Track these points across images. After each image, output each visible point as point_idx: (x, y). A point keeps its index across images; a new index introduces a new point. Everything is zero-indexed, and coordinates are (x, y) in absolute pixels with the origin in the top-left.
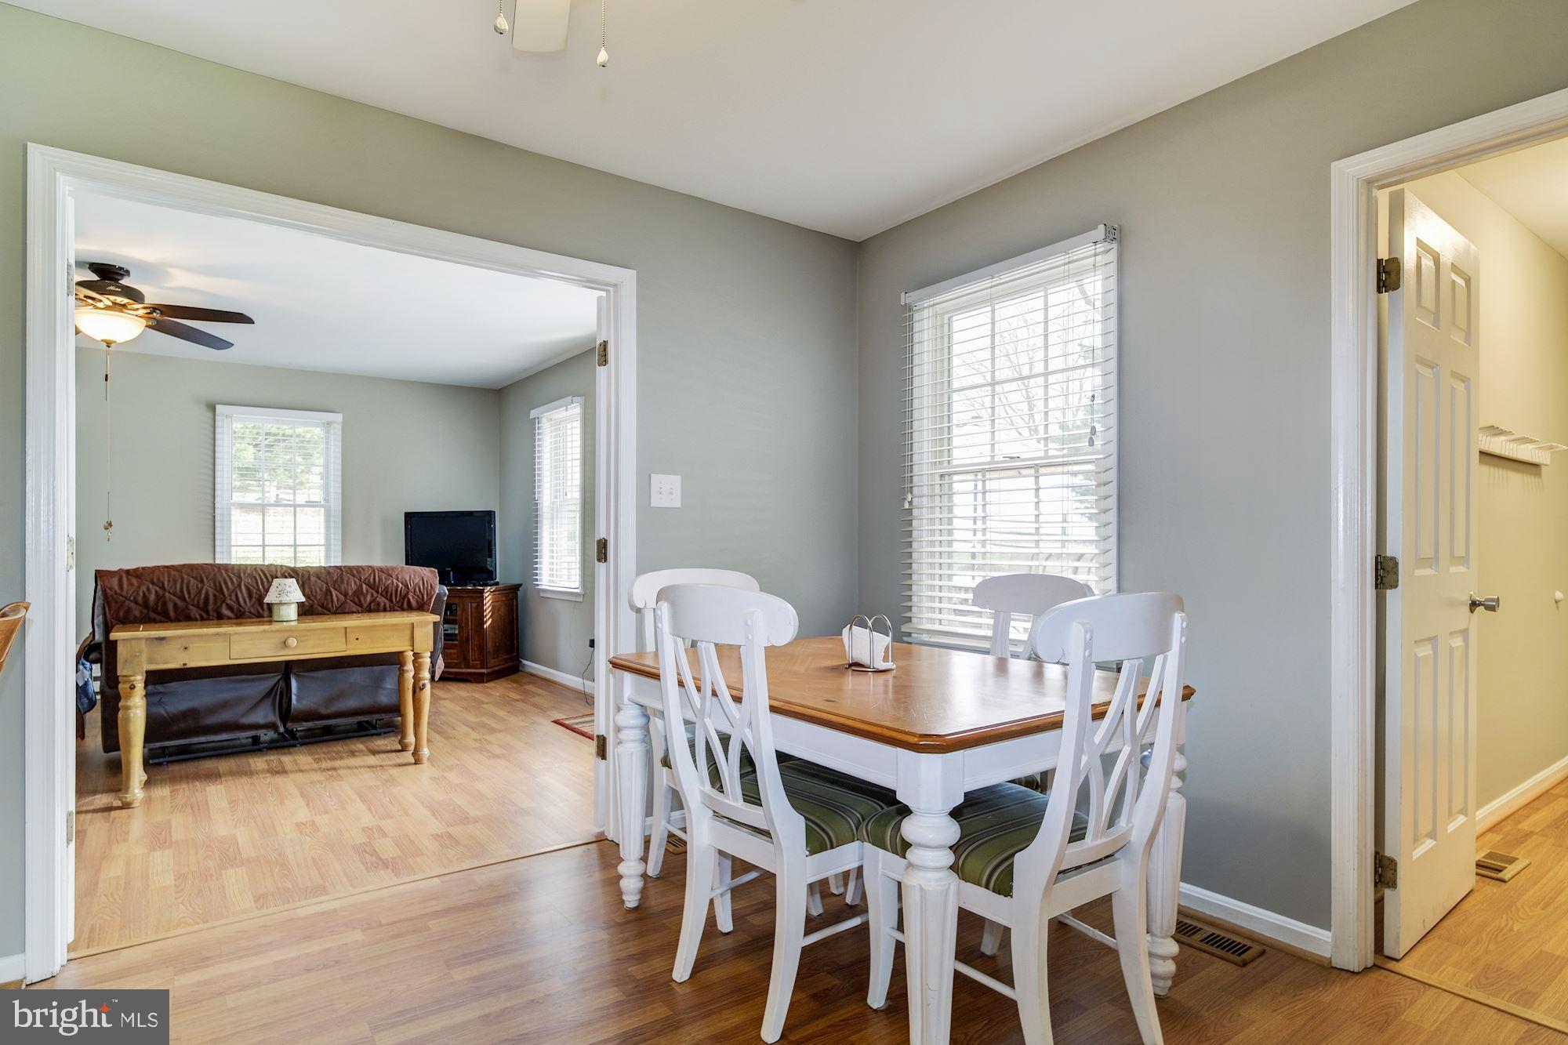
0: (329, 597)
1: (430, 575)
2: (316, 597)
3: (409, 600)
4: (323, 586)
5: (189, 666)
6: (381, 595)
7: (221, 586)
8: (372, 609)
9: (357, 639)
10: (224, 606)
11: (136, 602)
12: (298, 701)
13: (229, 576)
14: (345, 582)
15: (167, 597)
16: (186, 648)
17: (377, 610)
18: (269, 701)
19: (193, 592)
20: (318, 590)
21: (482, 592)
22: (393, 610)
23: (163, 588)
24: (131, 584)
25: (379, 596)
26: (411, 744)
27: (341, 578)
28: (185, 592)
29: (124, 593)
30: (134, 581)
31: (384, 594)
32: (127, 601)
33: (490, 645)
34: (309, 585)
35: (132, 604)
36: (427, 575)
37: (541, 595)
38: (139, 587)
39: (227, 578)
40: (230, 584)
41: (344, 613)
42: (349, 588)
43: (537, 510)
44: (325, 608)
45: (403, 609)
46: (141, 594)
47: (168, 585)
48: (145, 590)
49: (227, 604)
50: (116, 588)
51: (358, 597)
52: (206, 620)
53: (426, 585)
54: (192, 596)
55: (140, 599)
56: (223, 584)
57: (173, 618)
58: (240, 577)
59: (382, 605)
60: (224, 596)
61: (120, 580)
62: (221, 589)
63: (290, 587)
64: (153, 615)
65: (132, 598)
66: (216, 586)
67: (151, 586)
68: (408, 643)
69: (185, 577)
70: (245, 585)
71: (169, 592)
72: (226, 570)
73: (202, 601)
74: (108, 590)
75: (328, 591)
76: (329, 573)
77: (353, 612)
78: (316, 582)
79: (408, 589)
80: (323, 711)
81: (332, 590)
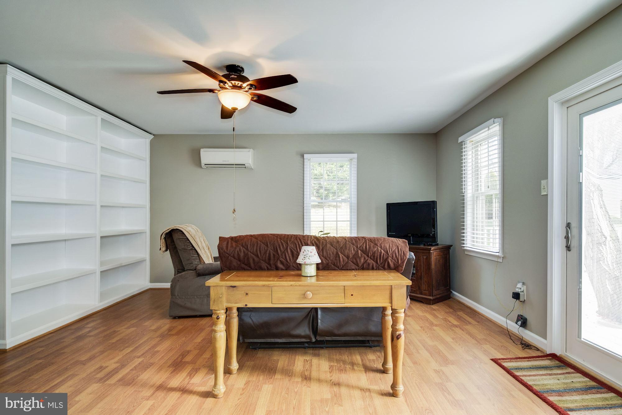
0: (338, 258)
1: (403, 245)
2: (330, 258)
3: (388, 263)
4: (334, 251)
5: (248, 306)
6: (370, 258)
7: (277, 248)
8: (364, 268)
9: (352, 295)
10: (279, 262)
11: (234, 257)
12: (321, 324)
13: (281, 243)
14: (348, 248)
15: (249, 255)
16: (247, 294)
17: (368, 269)
18: (306, 322)
19: (263, 252)
20: (331, 254)
21: (430, 250)
22: (378, 269)
23: (247, 249)
24: (232, 246)
25: (369, 259)
26: (391, 369)
27: (346, 246)
28: (259, 252)
29: (228, 252)
30: (234, 244)
31: (372, 257)
32: (230, 257)
33: (434, 282)
34: (326, 250)
35: (232, 258)
36: (401, 244)
37: (466, 253)
38: (236, 248)
39: (280, 244)
40: (281, 247)
41: (347, 270)
42: (350, 253)
43: (464, 200)
44: (336, 267)
45: (384, 269)
46: (236, 253)
47: (250, 247)
48: (238, 250)
49: (280, 260)
50: (225, 248)
51: (356, 259)
52: (270, 270)
53: (400, 252)
54: (262, 255)
55: (236, 255)
56: (278, 248)
57: (253, 268)
58: (287, 244)
59: (371, 265)
60: (279, 255)
61: (228, 243)
62: (277, 250)
63: (311, 252)
64: (243, 266)
65: (232, 255)
66: (274, 249)
67: (241, 247)
68: (388, 301)
69: (259, 242)
70: (290, 249)
71: (250, 252)
72: (281, 239)
73: (267, 258)
74: (221, 249)
75: (337, 254)
76: (338, 242)
77: (353, 270)
78: (330, 248)
79: (388, 254)
80: (336, 332)
81: (340, 253)
